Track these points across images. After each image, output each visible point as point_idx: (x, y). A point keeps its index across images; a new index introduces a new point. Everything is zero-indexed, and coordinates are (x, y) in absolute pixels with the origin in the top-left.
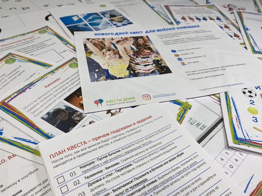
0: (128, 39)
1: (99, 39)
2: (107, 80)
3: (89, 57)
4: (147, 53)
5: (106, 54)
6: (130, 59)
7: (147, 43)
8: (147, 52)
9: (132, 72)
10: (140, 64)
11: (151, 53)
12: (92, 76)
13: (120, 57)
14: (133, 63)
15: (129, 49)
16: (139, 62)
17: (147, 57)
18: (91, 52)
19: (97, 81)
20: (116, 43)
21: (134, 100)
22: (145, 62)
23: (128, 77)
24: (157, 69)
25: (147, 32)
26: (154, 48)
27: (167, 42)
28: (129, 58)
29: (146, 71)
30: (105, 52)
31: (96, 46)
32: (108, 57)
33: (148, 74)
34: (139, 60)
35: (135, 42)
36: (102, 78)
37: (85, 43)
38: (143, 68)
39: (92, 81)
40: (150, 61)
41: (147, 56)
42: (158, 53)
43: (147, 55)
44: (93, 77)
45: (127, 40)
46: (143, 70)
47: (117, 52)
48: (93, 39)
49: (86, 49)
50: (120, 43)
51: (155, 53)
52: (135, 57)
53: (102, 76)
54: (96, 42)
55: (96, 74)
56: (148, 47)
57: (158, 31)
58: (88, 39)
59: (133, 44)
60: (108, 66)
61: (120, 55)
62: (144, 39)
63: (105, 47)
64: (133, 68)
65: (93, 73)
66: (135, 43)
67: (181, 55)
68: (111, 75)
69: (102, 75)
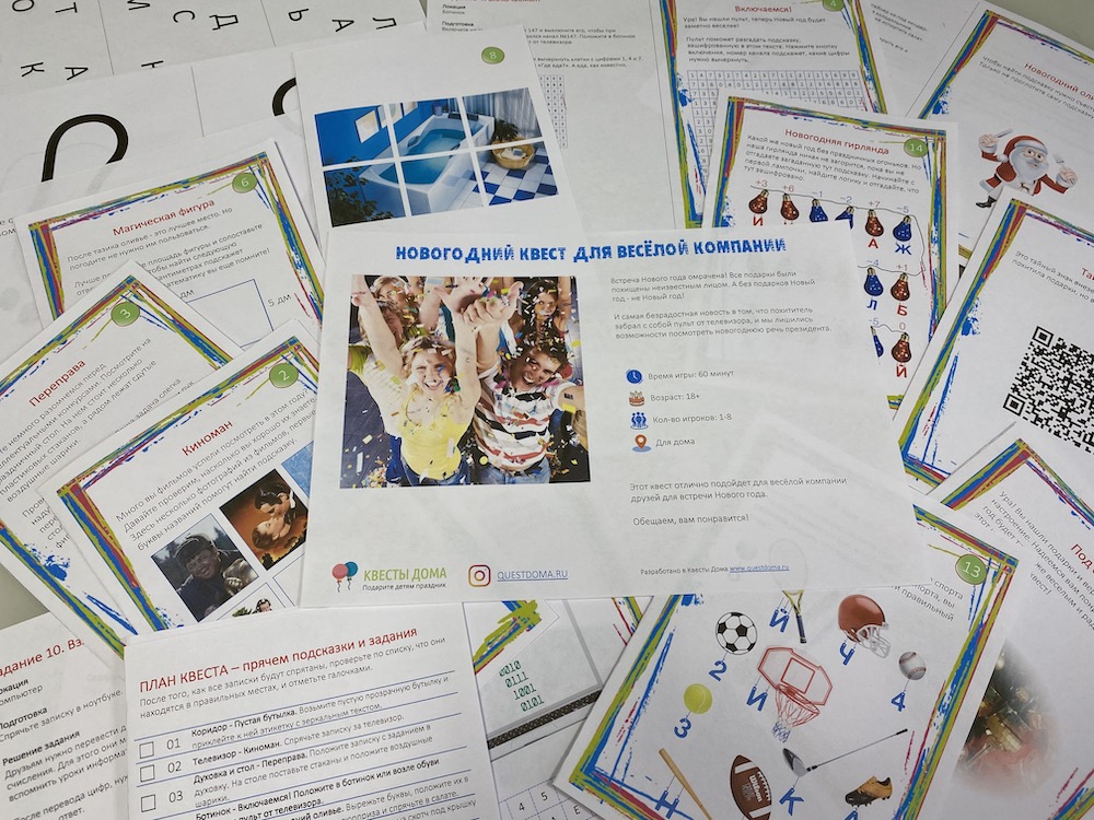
0: (503, 291)
1: (404, 278)
2: (389, 484)
3: (356, 373)
4: (543, 374)
5: (410, 366)
6: (481, 400)
7: (563, 318)
8: (546, 371)
9: (470, 460)
10: (505, 426)
11: (558, 375)
12: (348, 459)
13: (453, 386)
14: (484, 418)
15: (491, 343)
16: (505, 415)
17: (537, 396)
18: (366, 352)
19: (359, 486)
20: (457, 306)
21: (442, 580)
22: (524, 419)
23: (452, 481)
24: (549, 459)
25: (580, 256)
26: (575, 352)
27: (629, 322)
28: (479, 392)
29: (513, 459)
30: (410, 355)
31: (388, 320)
32: (415, 378)
33: (518, 474)
34: (509, 406)
35: (524, 306)
36: (377, 472)
37: (357, 299)
38: (507, 444)
39: (346, 484)
40: (539, 417)
41: (539, 391)
42: (579, 381)
43: (540, 386)
44: (350, 466)
45: (499, 296)
46: (507, 456)
47: (451, 356)
48: (387, 281)
49: (355, 330)
50: (470, 308)
51: (570, 377)
52: (499, 391)
53: (378, 466)
54: (394, 297)
55: (360, 456)
56: (557, 340)
57: (622, 252)
58: (370, 280)
59: (512, 322)
60: (405, 424)
61: (453, 374)
62: (556, 295)
63: (418, 326)
64: (479, 443)
65: (355, 448)
66: (520, 313)
67: (653, 397)
68: (404, 464)
69: (380, 462)
